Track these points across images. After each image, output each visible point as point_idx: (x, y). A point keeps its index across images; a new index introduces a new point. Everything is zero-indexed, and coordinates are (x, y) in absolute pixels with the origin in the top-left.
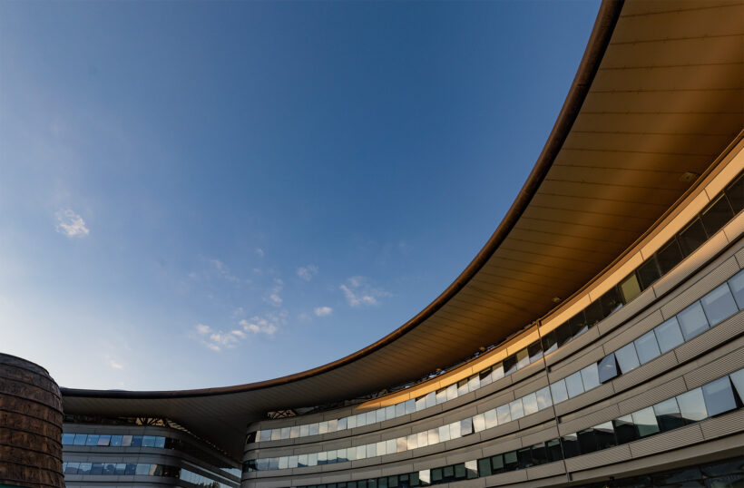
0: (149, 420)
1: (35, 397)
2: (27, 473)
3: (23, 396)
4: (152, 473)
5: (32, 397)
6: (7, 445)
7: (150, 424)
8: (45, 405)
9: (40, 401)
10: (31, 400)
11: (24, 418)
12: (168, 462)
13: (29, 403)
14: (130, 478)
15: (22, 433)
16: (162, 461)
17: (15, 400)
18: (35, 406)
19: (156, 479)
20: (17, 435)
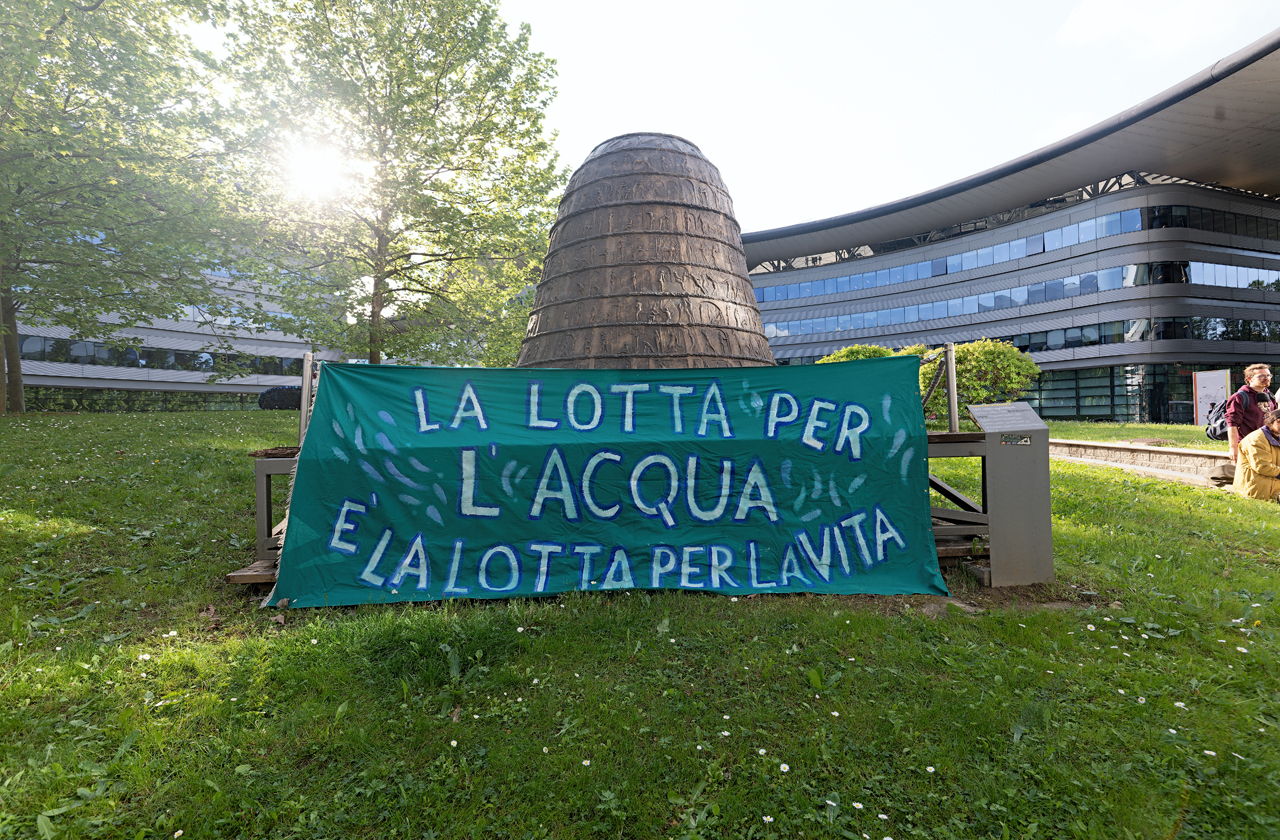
0: (1101, 185)
1: (657, 194)
2: (663, 338)
3: (637, 200)
4: (1129, 281)
5: (650, 198)
6: (627, 296)
7: (1105, 192)
8: (675, 204)
9: (666, 200)
10: (649, 203)
11: (645, 239)
12: (1155, 256)
13: (647, 208)
14: (1092, 299)
15: (647, 267)
16: (1144, 257)
17: (628, 211)
18: (659, 212)
19: (1144, 292)
20: (641, 274)
